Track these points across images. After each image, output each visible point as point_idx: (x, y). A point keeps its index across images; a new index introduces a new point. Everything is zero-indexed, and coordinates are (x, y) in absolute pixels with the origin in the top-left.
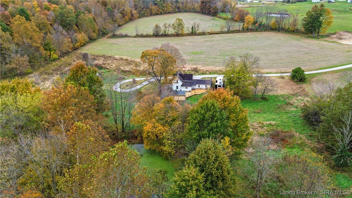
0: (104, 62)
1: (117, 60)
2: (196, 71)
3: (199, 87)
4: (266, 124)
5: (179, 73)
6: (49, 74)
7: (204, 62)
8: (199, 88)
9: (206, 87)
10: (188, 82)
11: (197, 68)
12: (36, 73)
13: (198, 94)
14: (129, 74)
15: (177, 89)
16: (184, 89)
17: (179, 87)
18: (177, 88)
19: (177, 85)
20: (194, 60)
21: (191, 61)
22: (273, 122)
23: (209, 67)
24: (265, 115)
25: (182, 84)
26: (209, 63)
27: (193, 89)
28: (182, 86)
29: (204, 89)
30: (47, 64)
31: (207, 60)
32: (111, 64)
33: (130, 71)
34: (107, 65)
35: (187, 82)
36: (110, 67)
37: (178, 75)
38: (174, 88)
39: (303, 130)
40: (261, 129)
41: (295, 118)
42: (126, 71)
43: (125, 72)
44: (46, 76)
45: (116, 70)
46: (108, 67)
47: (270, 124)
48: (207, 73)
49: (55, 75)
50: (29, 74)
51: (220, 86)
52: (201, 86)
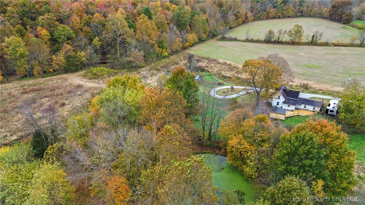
0: (208, 65)
1: (220, 64)
2: (306, 88)
3: (305, 107)
5: (283, 88)
6: (157, 70)
7: (319, 79)
8: (305, 109)
9: (314, 109)
10: (293, 100)
11: (307, 85)
12: (148, 68)
13: (302, 115)
14: (228, 80)
15: (277, 106)
16: (285, 107)
17: (280, 104)
18: (278, 104)
19: (279, 100)
20: (306, 74)
21: (303, 75)
23: (323, 85)
25: (284, 101)
26: (325, 80)
27: (296, 109)
28: (284, 103)
29: (311, 111)
30: (158, 60)
31: (324, 76)
32: (213, 68)
33: (230, 78)
34: (210, 68)
35: (291, 99)
36: (212, 71)
37: (282, 90)
38: (274, 103)
42: (227, 76)
43: (225, 77)
44: (155, 72)
45: (217, 75)
46: (210, 71)
48: (319, 93)
49: (162, 72)
50: (142, 67)
51: (333, 112)
52: (307, 107)
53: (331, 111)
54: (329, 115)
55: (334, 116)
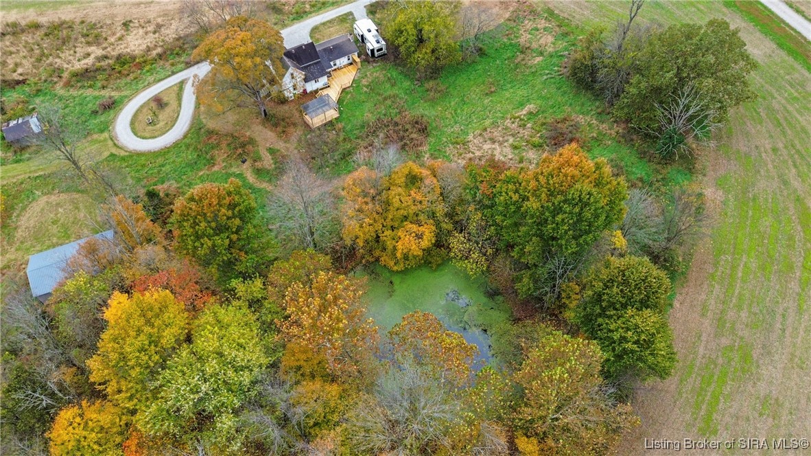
3: (335, 65)
4: (525, 115)
9: (348, 59)
10: (313, 64)
13: (347, 85)
14: (108, 81)
16: (311, 86)
17: (298, 86)
18: (295, 89)
19: (292, 81)
22: (531, 107)
24: (507, 95)
25: (304, 77)
27: (328, 77)
28: (305, 80)
29: (345, 66)
33: (99, 69)
35: (311, 65)
39: (583, 105)
40: (524, 129)
41: (555, 83)
42: (85, 71)
47: (530, 113)
51: (381, 49)
52: (338, 62)
53: (378, 51)
54: (379, 57)
55: (385, 55)
